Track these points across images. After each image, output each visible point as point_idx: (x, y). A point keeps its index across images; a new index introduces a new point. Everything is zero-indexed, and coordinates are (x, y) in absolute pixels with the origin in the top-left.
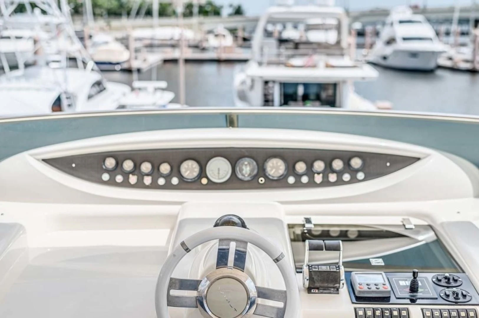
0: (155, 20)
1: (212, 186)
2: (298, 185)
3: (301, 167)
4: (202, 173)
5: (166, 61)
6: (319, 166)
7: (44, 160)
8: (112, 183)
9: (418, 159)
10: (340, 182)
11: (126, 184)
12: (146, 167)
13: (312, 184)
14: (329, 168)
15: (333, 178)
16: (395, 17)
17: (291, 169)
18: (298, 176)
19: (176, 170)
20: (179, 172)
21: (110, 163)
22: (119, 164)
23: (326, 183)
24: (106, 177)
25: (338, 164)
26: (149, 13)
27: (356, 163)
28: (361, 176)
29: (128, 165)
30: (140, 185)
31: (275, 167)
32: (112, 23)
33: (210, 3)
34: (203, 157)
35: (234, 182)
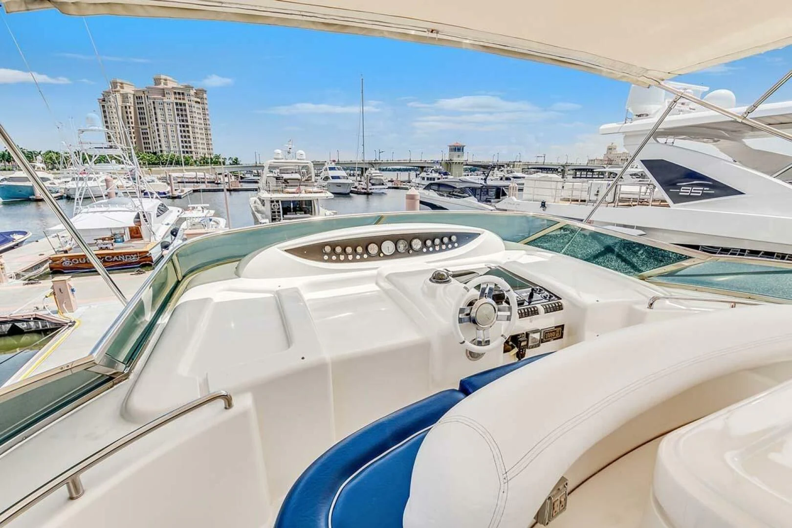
0: (184, 167)
1: (386, 257)
2: (428, 252)
3: (429, 243)
4: (380, 250)
5: (195, 191)
6: (437, 241)
7: (285, 251)
8: (330, 260)
9: (480, 234)
10: (447, 249)
11: (338, 261)
12: (349, 250)
13: (435, 251)
14: (442, 242)
15: (444, 247)
16: (327, 166)
17: (424, 244)
18: (428, 248)
19: (366, 250)
21: (328, 249)
22: (334, 250)
23: (441, 250)
24: (326, 257)
25: (446, 240)
26: (178, 163)
27: (454, 238)
28: (456, 245)
29: (338, 249)
30: (346, 260)
31: (417, 244)
32: (153, 169)
33: (217, 157)
34: (379, 241)
35: (396, 254)
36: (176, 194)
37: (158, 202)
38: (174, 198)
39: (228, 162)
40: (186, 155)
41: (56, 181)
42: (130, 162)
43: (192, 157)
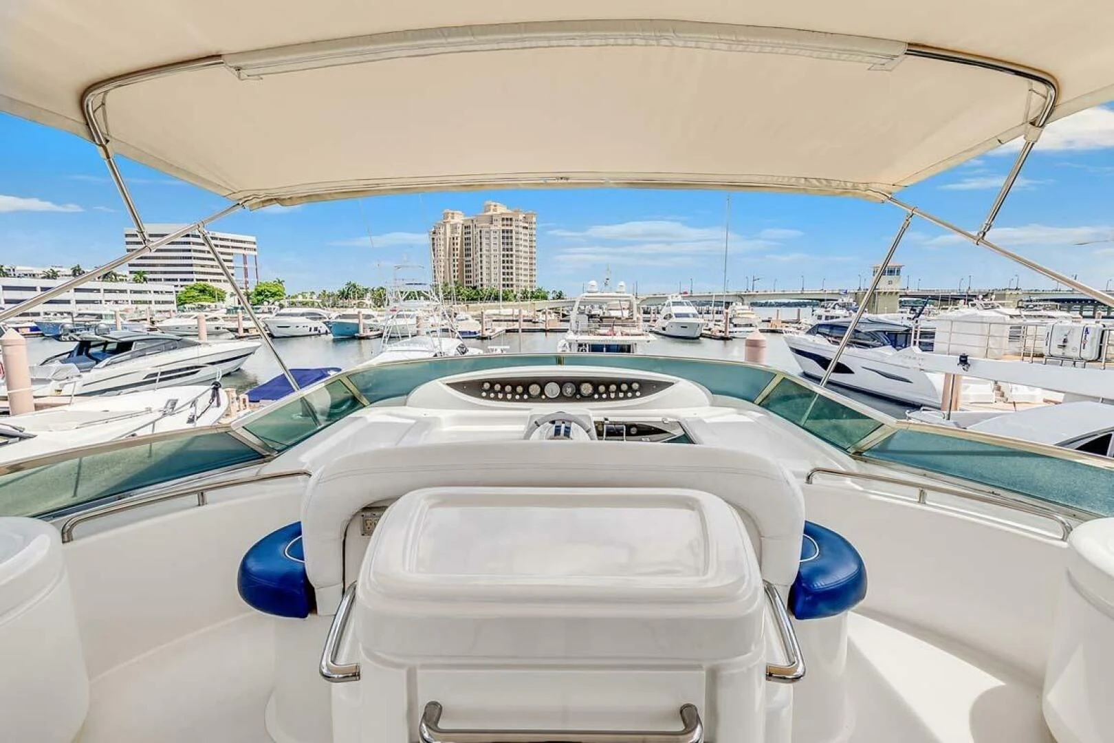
0: (501, 303)
1: (549, 400)
2: (601, 399)
3: (602, 388)
4: (542, 392)
5: (507, 331)
6: (613, 387)
7: (448, 384)
8: (488, 398)
9: (673, 384)
10: (626, 398)
11: (496, 398)
12: (508, 388)
13: (608, 399)
14: (619, 389)
15: (621, 395)
16: (670, 300)
17: (596, 390)
18: (600, 394)
19: (526, 391)
20: (528, 391)
21: (487, 386)
22: (492, 385)
23: (617, 398)
24: (484, 394)
25: (624, 387)
26: (496, 298)
27: (635, 386)
28: (638, 394)
29: (498, 387)
30: (505, 399)
31: (586, 389)
32: (470, 305)
33: (539, 290)
34: (542, 382)
35: (562, 398)
36: (487, 334)
37: (459, 342)
38: (483, 338)
39: (550, 296)
40: (507, 289)
41: (379, 319)
42: (436, 299)
43: (512, 291)
